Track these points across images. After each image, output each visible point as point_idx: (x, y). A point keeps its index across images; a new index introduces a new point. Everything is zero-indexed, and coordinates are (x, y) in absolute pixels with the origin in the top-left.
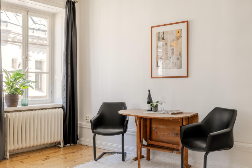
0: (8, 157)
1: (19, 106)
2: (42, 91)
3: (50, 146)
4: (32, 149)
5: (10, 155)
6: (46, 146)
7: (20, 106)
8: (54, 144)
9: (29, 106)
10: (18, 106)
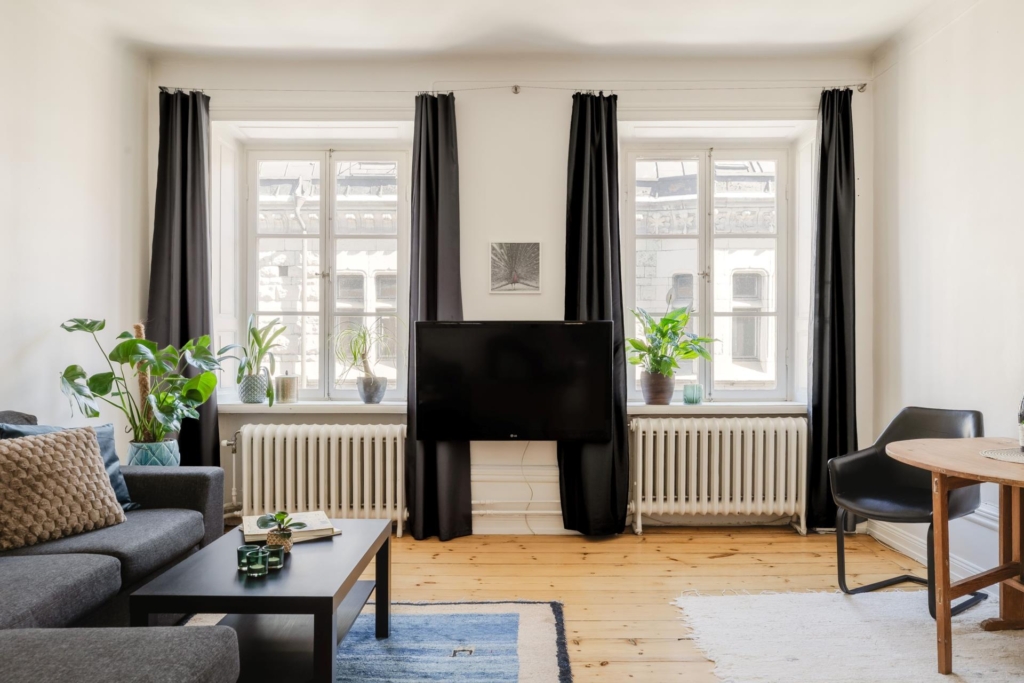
0: (639, 529)
1: (676, 403)
2: (760, 369)
3: (774, 524)
4: (715, 522)
5: (644, 527)
6: (761, 520)
7: (682, 404)
8: (787, 521)
9: (704, 404)
10: (671, 404)
